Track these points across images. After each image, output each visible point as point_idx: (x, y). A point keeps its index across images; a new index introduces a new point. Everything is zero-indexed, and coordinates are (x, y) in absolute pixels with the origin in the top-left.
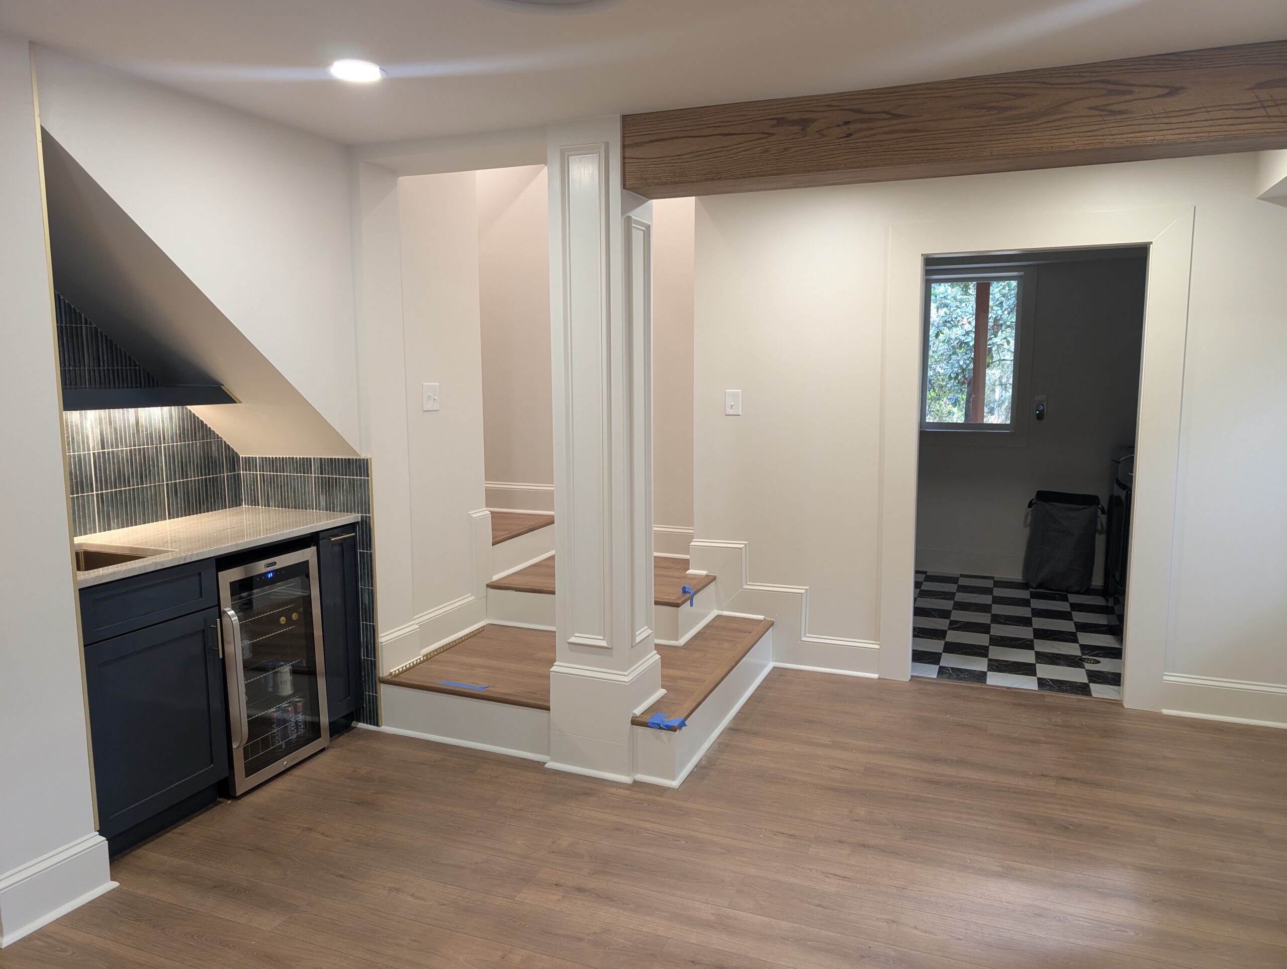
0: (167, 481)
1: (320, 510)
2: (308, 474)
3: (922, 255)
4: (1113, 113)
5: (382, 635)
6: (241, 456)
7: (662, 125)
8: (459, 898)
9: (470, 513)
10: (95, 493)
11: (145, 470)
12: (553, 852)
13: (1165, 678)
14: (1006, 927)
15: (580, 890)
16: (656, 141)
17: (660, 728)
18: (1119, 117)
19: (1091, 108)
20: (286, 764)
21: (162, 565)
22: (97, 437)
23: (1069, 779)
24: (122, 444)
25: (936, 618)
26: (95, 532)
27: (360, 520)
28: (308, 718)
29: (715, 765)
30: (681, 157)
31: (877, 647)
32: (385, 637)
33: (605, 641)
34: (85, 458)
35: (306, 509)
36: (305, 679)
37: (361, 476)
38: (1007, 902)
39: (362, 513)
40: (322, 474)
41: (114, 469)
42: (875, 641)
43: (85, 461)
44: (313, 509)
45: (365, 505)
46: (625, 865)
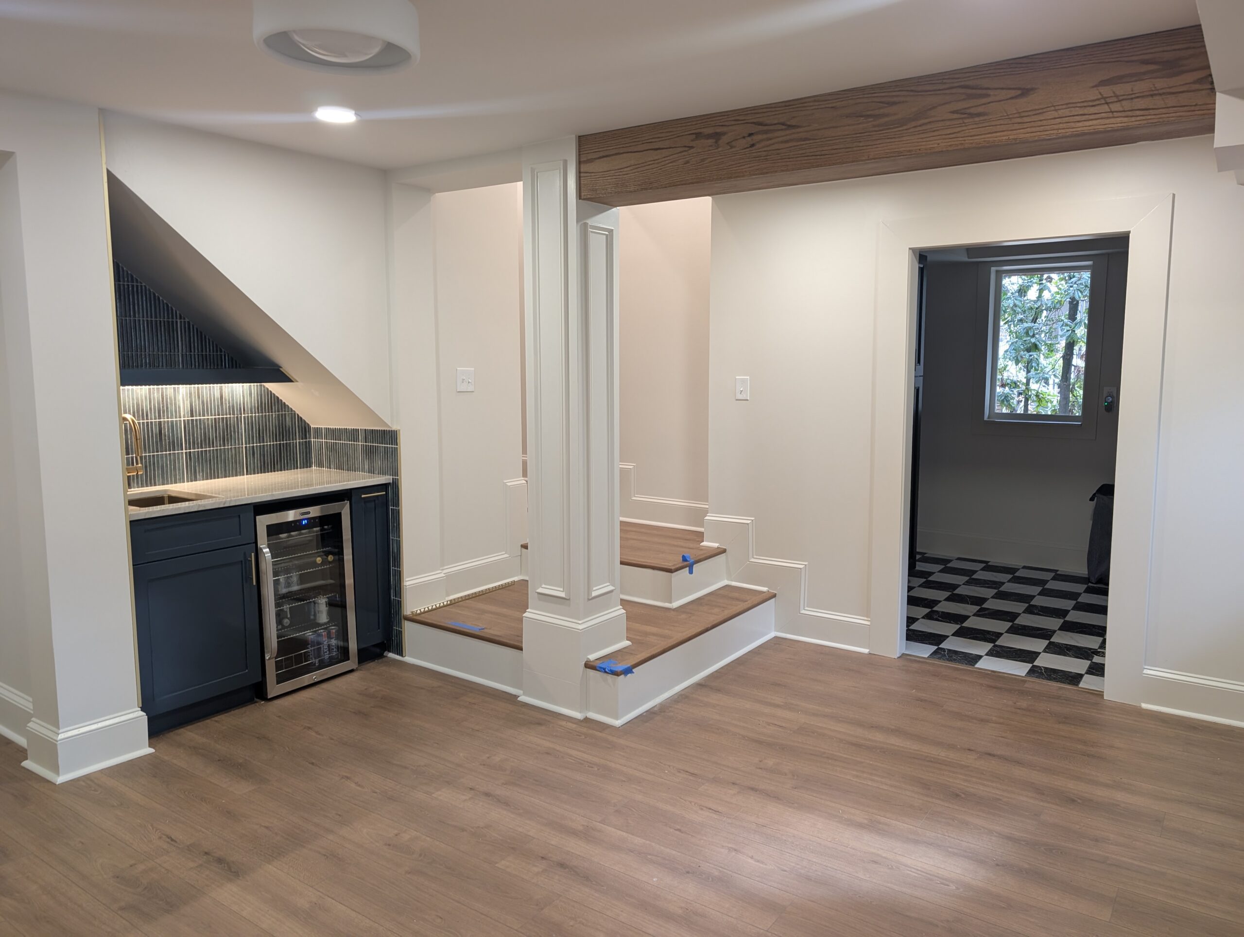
0: (246, 444)
1: (364, 472)
2: (356, 442)
3: (910, 249)
4: (972, 115)
5: (407, 579)
6: (312, 427)
7: (608, 143)
8: (390, 790)
9: (505, 481)
10: (184, 451)
11: (227, 435)
12: (484, 765)
13: (1145, 671)
14: (835, 867)
15: (487, 795)
16: (604, 157)
17: (606, 672)
18: (977, 119)
19: (953, 112)
20: (315, 678)
21: (204, 507)
22: (187, 407)
23: (994, 755)
24: (208, 414)
25: (968, 604)
26: (184, 482)
27: (391, 482)
28: (341, 643)
29: (664, 712)
30: (622, 170)
31: (868, 623)
32: (409, 581)
33: (564, 593)
34: (177, 423)
35: (355, 471)
36: (338, 610)
37: (392, 445)
38: (850, 848)
39: (393, 476)
40: (366, 442)
41: (201, 433)
42: (867, 617)
43: (177, 426)
44: (360, 472)
45: (395, 470)
46: (536, 780)
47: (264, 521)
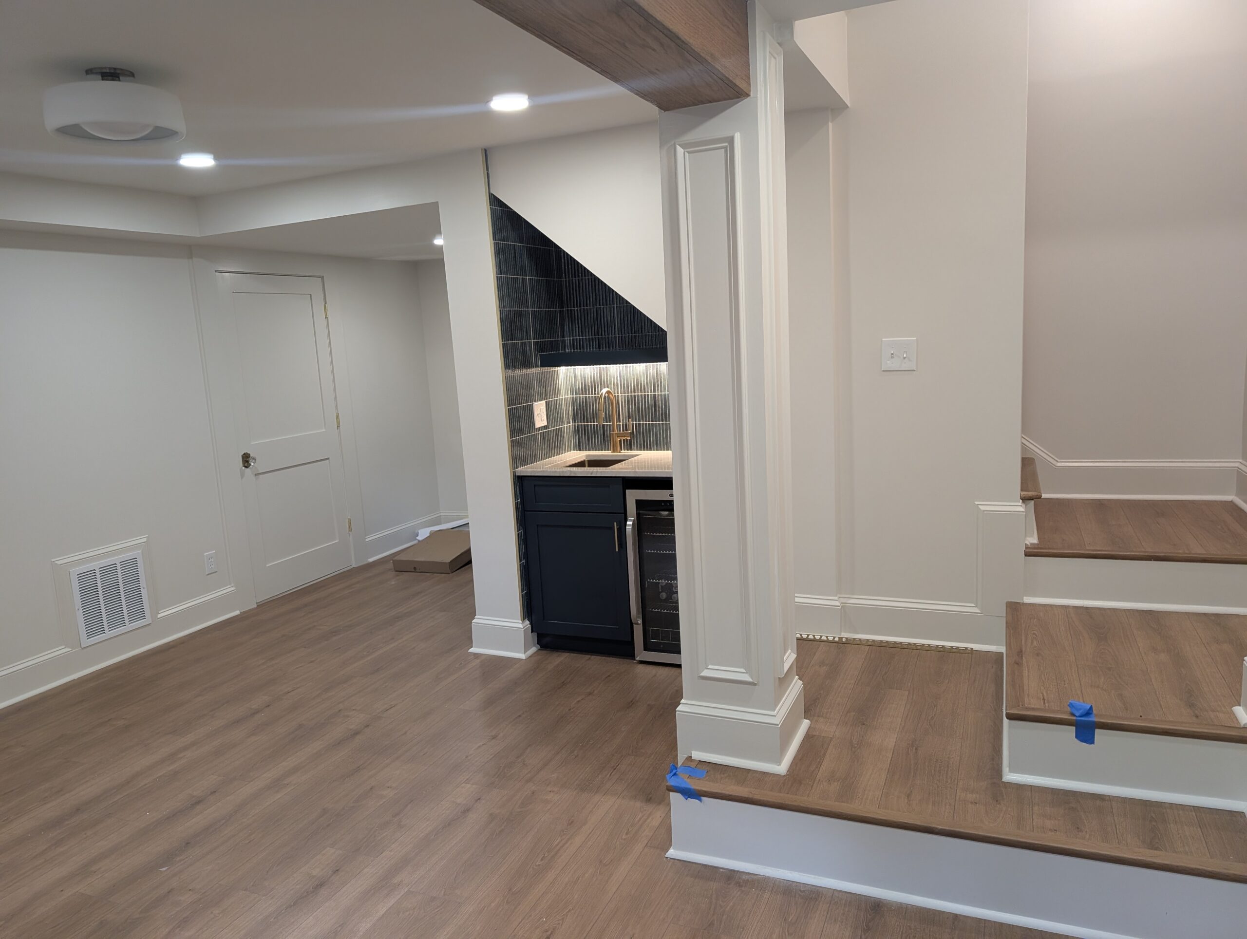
9: (976, 504)
47: (633, 496)
